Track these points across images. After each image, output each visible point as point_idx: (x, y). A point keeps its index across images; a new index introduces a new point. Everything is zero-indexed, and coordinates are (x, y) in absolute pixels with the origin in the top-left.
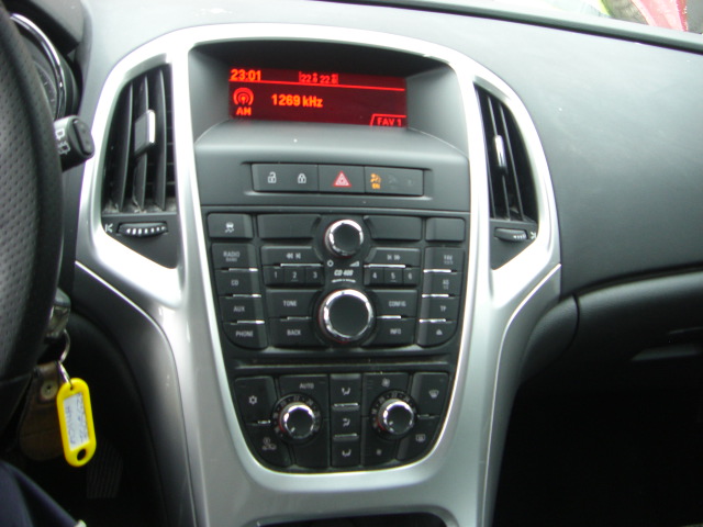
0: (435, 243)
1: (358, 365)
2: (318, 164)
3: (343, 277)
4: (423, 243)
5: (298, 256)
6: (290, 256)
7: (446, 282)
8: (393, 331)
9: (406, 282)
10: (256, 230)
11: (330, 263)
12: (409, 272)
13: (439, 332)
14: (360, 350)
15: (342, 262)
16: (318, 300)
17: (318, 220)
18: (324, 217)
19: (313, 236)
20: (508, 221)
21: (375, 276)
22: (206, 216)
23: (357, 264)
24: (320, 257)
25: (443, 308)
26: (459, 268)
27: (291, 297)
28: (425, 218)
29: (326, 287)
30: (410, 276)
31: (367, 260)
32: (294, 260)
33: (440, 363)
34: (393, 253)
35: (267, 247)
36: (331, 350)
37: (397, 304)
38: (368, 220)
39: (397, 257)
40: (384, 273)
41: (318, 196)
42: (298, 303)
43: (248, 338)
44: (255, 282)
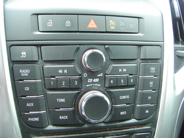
0: (145, 60)
1: (102, 133)
2: (78, 14)
3: (93, 83)
4: (139, 60)
5: (66, 71)
6: (60, 71)
7: (151, 83)
8: (122, 113)
9: (129, 84)
10: (40, 55)
11: (85, 75)
12: (131, 78)
13: (147, 112)
14: (103, 125)
15: (92, 74)
16: (78, 97)
17: (78, 49)
18: (81, 46)
19: (75, 59)
20: (180, 46)
21: (112, 82)
22: (9, 47)
23: (101, 75)
24: (79, 72)
25: (150, 98)
26: (158, 75)
27: (61, 96)
28: (140, 46)
29: (83, 89)
30: (132, 81)
31: (107, 72)
32: (63, 74)
33: (147, 127)
34: (122, 68)
35: (47, 66)
36: (86, 126)
37: (124, 97)
38: (108, 48)
39: (125, 70)
40: (117, 80)
41: (78, 33)
42: (65, 100)
43: (36, 121)
44: (40, 88)
